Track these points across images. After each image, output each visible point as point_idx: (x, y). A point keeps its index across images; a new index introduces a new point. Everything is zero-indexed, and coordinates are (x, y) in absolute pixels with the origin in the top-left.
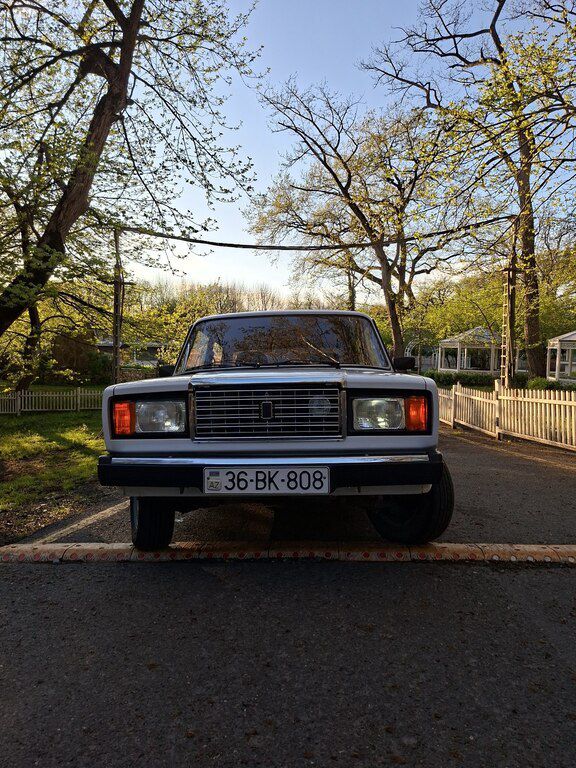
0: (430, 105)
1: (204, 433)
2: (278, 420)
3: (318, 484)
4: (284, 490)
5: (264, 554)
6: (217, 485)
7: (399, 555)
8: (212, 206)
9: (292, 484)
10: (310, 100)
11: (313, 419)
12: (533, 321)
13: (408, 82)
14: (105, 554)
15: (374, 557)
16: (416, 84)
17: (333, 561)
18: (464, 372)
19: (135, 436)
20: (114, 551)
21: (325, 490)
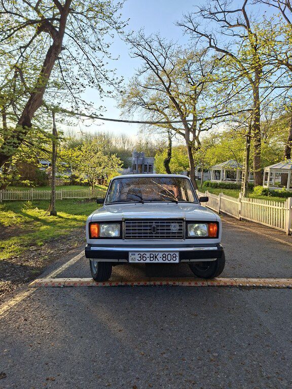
0: (211, 46)
1: (128, 238)
2: (158, 233)
3: (174, 259)
4: (161, 261)
5: (148, 283)
6: (134, 259)
7: (203, 284)
8: (102, 99)
9: (164, 259)
10: (151, 41)
11: (172, 233)
12: (258, 159)
13: (200, 33)
14: (82, 283)
15: (193, 284)
16: (204, 35)
17: (176, 286)
18: (224, 182)
19: (99, 238)
20: (86, 282)
21: (177, 261)
